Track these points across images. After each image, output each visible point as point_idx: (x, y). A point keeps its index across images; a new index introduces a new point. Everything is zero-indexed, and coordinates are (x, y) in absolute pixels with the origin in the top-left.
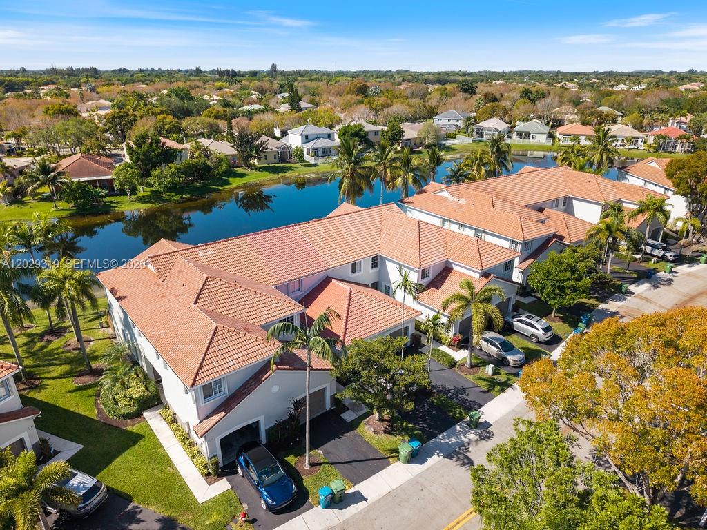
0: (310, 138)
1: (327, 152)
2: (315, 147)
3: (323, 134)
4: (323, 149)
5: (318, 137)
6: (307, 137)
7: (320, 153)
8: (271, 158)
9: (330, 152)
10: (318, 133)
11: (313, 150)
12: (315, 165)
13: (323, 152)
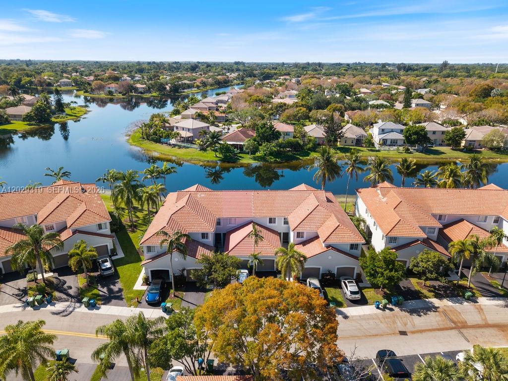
0: (385, 131)
1: (394, 143)
2: (385, 138)
3: (398, 129)
4: (391, 140)
5: (392, 131)
6: (383, 130)
7: (389, 142)
8: (349, 142)
9: (397, 143)
10: (393, 128)
11: (383, 140)
12: (379, 151)
13: (391, 142)
